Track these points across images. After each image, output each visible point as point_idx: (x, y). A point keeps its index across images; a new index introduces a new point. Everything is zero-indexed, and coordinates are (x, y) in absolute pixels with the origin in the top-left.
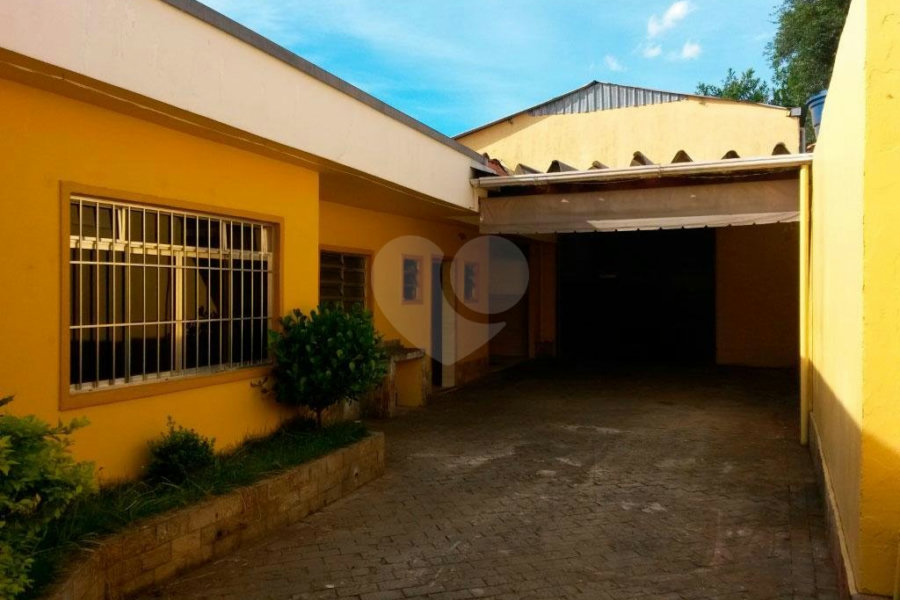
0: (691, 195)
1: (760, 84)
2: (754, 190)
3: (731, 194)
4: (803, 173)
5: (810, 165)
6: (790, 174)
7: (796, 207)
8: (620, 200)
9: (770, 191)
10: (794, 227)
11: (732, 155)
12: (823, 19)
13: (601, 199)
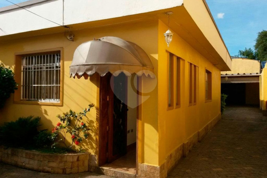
0: (245, 79)
1: (252, 51)
2: (254, 78)
3: (251, 79)
4: (260, 77)
5: (261, 75)
6: (258, 76)
7: (259, 80)
8: (235, 79)
9: (256, 78)
10: (259, 83)
11: (251, 74)
12: (264, 43)
13: (233, 79)
